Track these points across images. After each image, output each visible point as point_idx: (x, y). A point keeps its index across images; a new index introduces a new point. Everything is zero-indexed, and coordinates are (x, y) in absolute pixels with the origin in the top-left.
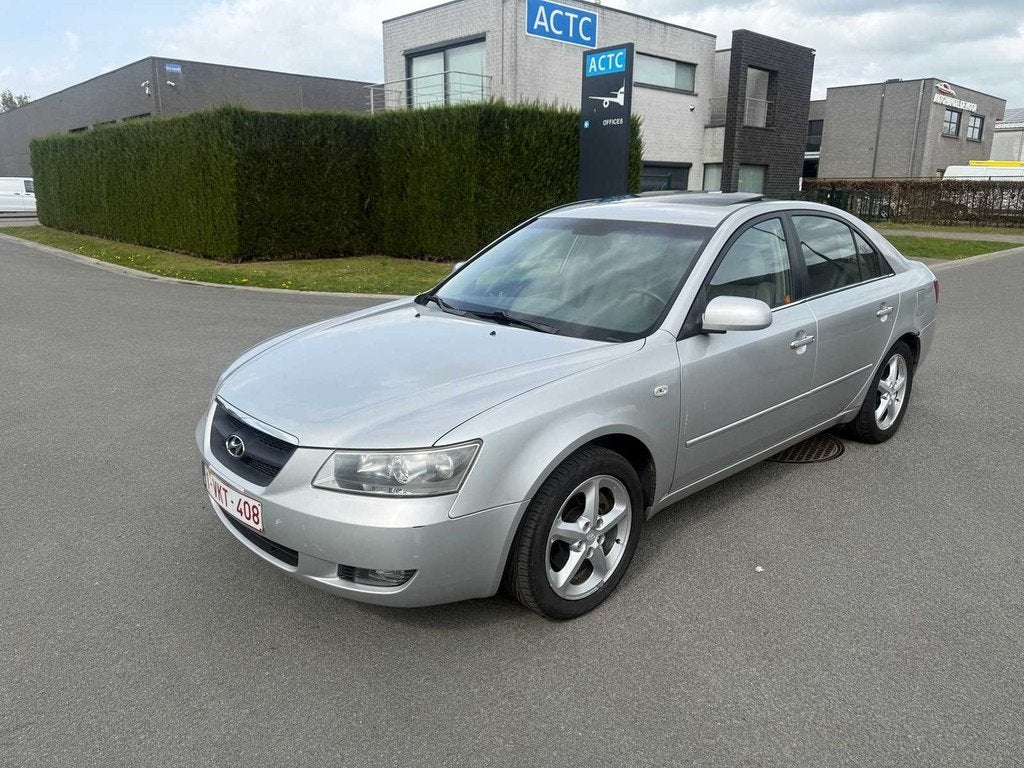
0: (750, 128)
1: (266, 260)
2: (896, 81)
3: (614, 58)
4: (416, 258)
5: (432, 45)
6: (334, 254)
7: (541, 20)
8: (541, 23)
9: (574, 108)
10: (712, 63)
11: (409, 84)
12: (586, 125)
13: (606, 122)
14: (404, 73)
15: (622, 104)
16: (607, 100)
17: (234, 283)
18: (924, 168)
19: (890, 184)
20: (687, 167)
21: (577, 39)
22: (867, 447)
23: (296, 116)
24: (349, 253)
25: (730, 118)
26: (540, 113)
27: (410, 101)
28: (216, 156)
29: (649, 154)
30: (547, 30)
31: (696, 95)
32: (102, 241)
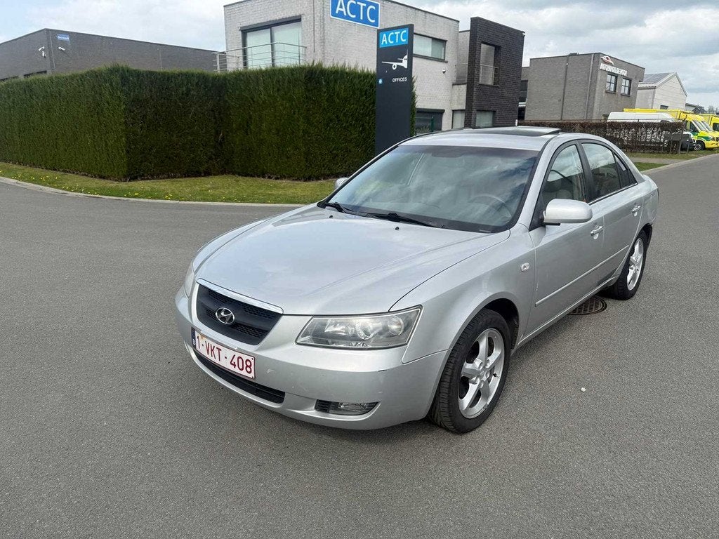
0: (483, 85)
1: (148, 179)
2: (575, 54)
3: (399, 35)
4: (259, 176)
5: (261, 23)
6: (197, 174)
7: (341, 7)
8: (341, 9)
9: (369, 70)
10: (457, 40)
11: (245, 52)
12: (380, 81)
13: (394, 80)
14: (241, 44)
15: (406, 67)
16: (395, 64)
17: (128, 196)
18: (594, 114)
19: (574, 124)
20: (441, 112)
21: (365, 21)
22: (621, 302)
23: (168, 73)
24: (207, 173)
25: (469, 78)
26: (347, 73)
27: (245, 64)
28: (108, 102)
29: (421, 104)
30: (345, 14)
31: (447, 62)
32: (15, 166)
